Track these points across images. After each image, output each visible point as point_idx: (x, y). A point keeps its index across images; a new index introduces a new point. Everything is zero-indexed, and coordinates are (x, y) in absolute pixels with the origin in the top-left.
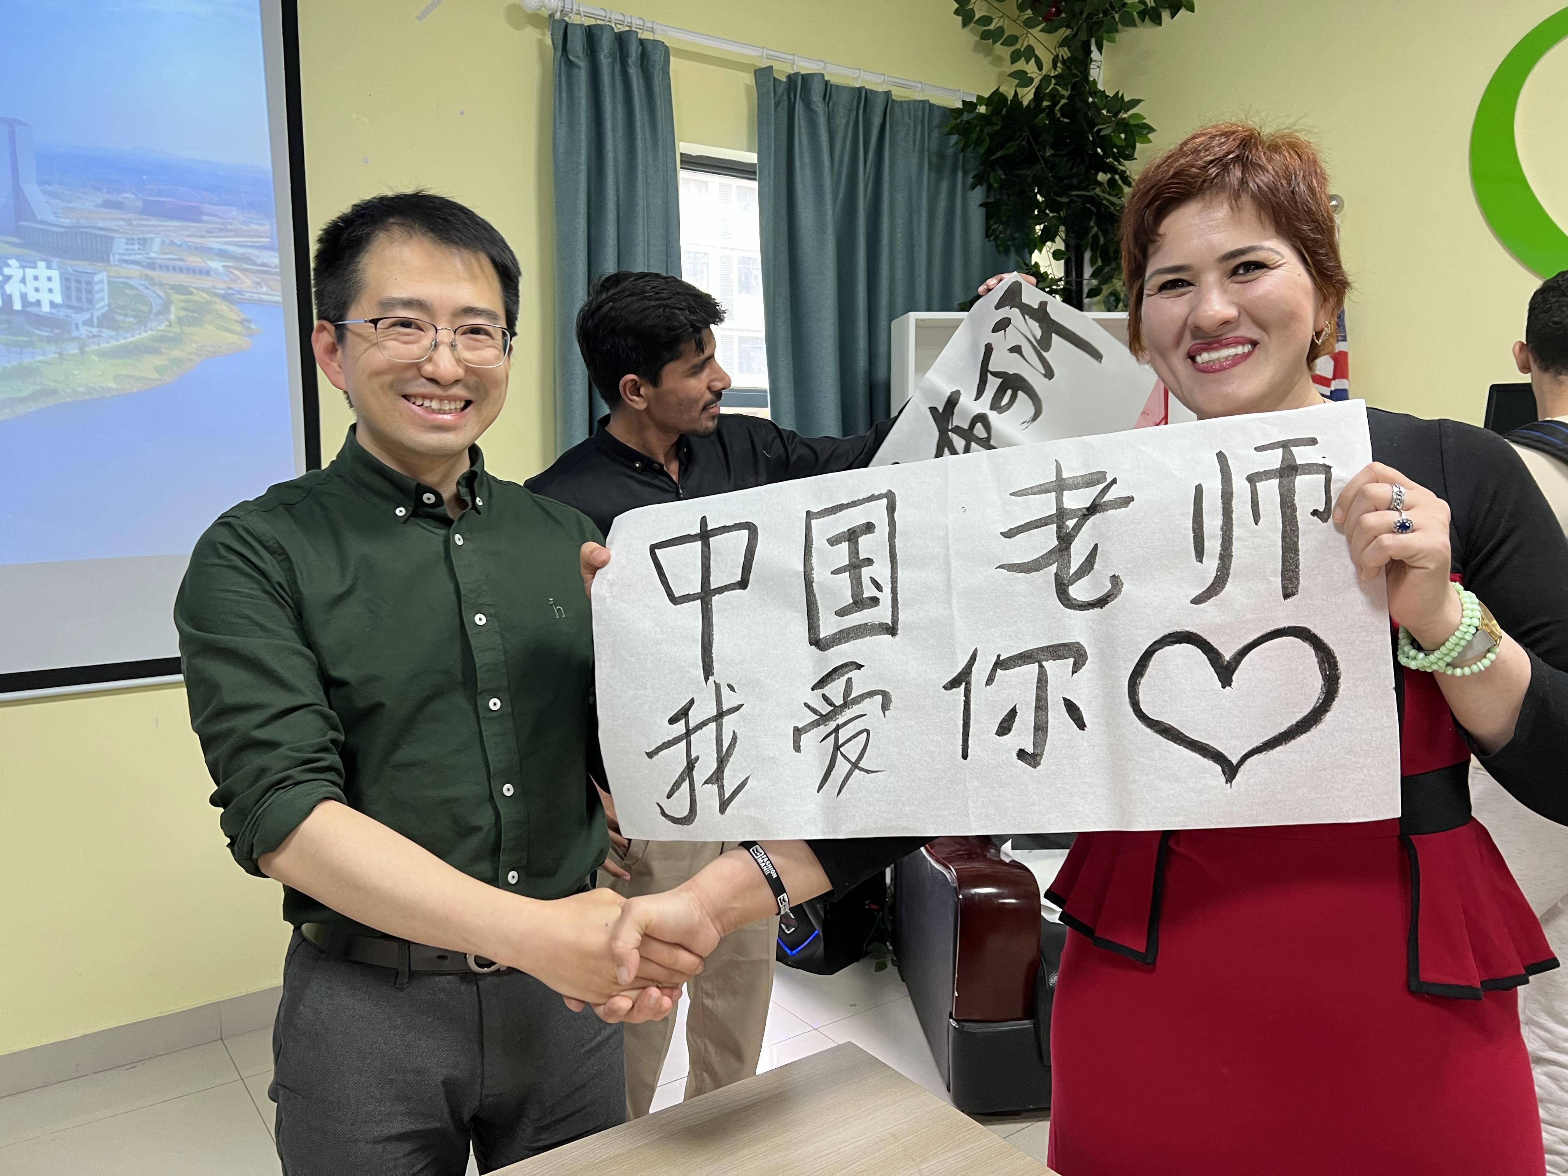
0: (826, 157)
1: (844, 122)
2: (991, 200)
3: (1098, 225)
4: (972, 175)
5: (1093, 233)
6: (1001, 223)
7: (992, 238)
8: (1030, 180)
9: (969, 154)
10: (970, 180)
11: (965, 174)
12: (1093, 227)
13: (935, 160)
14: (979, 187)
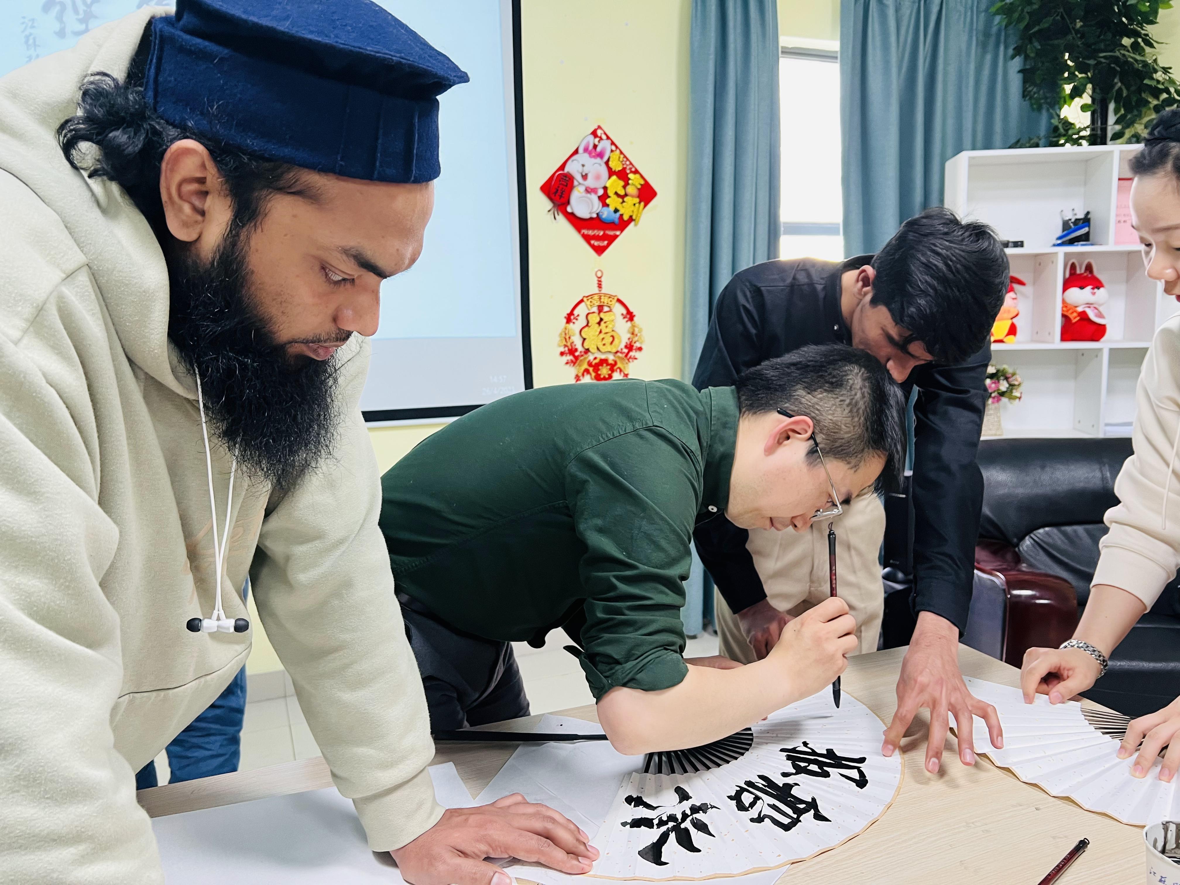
0: (893, 39)
1: (908, 12)
2: (1028, 67)
3: (1121, 81)
4: (1013, 47)
5: (1116, 88)
6: (1035, 85)
7: (1028, 98)
8: (1062, 48)
9: (1011, 31)
10: (1011, 52)
11: (1006, 48)
12: (1116, 83)
13: (981, 38)
14: (1018, 57)
